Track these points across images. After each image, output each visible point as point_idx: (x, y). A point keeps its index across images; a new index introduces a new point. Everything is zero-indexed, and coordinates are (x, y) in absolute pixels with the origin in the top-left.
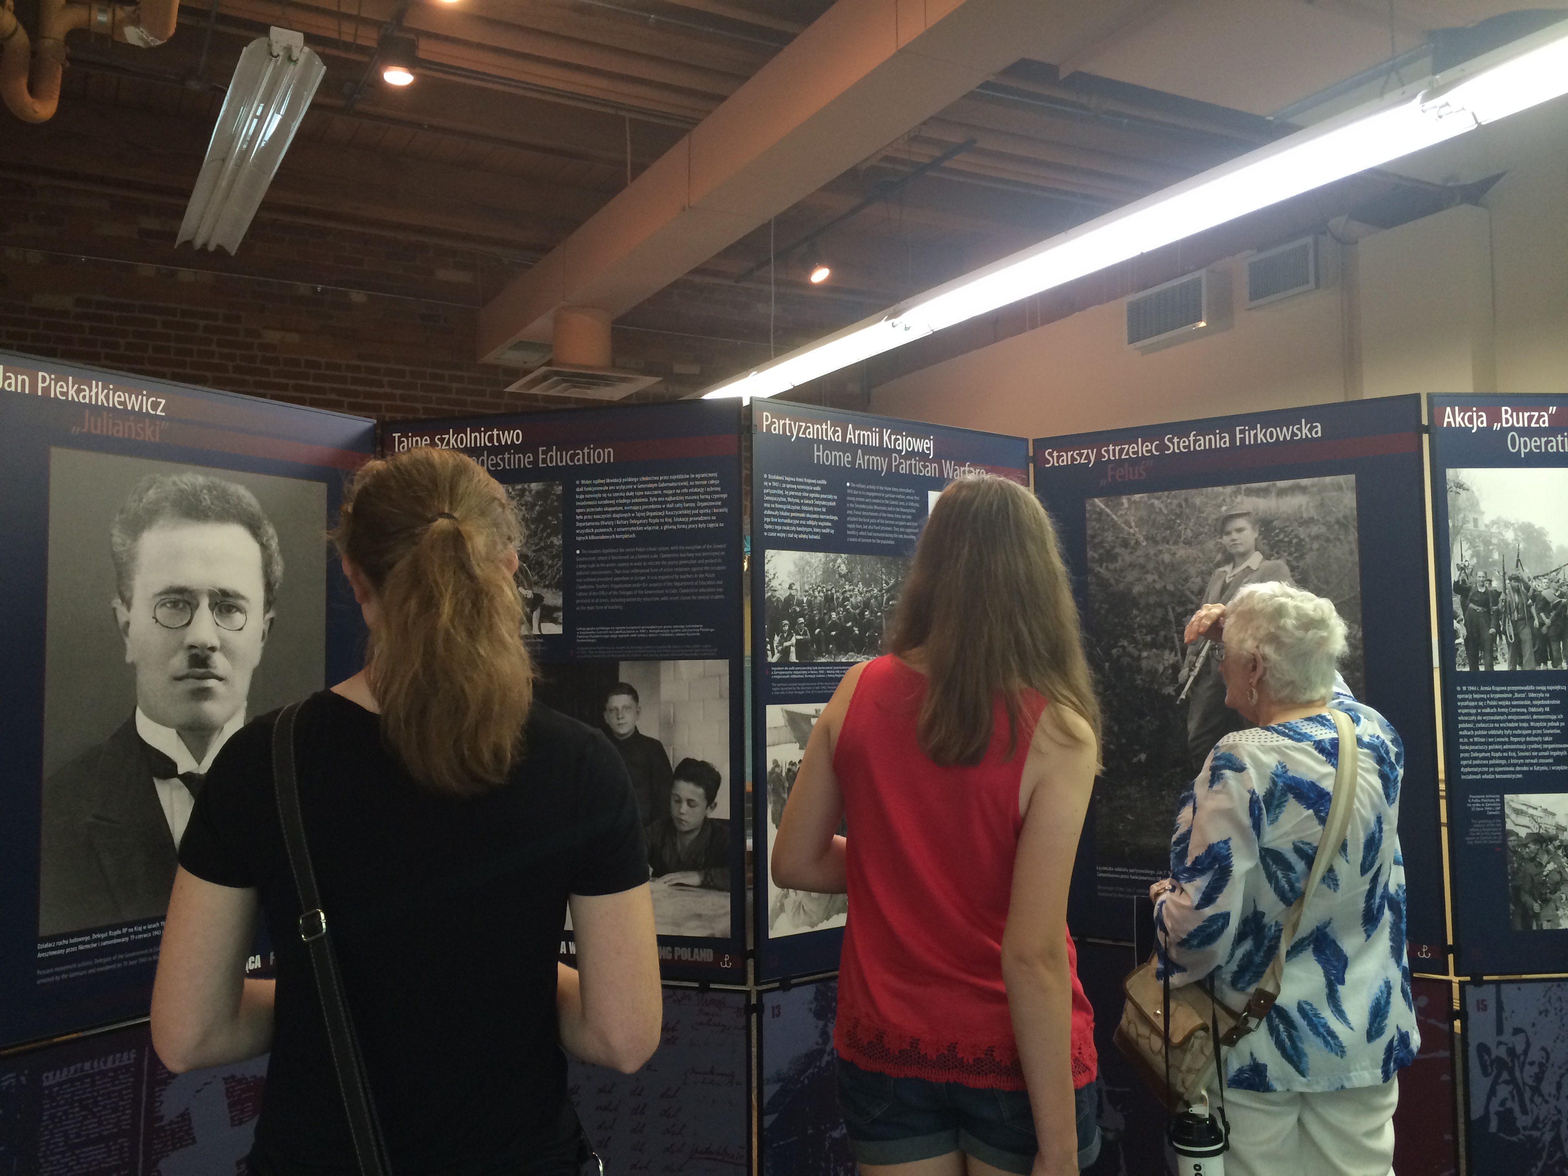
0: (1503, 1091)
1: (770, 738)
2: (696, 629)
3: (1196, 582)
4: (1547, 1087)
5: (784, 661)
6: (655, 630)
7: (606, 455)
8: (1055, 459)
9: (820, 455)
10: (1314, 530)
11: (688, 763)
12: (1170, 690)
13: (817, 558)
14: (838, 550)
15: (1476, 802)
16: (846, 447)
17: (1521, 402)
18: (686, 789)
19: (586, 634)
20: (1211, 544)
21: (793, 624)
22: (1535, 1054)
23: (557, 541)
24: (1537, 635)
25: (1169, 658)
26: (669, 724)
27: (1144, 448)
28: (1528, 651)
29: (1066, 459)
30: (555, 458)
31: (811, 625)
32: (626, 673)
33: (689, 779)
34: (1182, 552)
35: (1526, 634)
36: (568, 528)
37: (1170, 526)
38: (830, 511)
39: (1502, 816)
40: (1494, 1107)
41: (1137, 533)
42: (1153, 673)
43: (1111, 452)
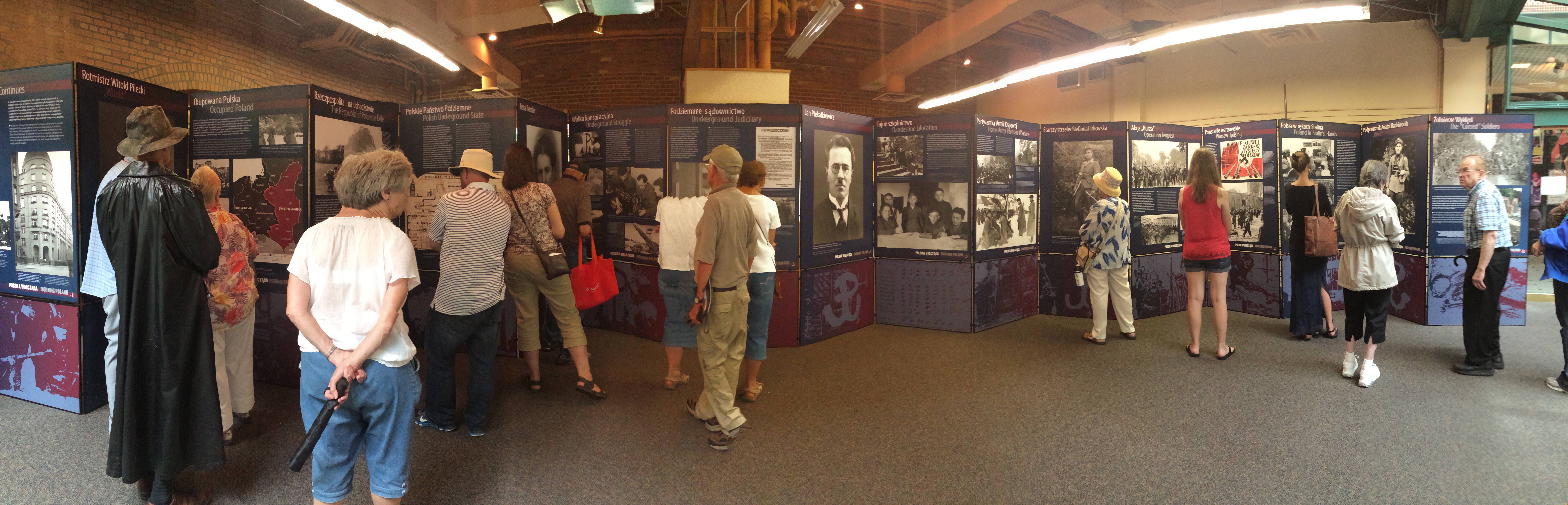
0: (1139, 279)
1: (977, 202)
2: (958, 175)
3: (1078, 165)
4: (1148, 278)
5: (981, 183)
6: (948, 175)
7: (935, 128)
8: (1046, 130)
9: (990, 129)
10: (1104, 154)
11: (957, 209)
12: (1071, 193)
13: (989, 157)
14: (993, 155)
15: (1135, 217)
16: (996, 127)
17: (1148, 125)
18: (956, 215)
19: (930, 175)
20: (1082, 156)
21: (983, 174)
22: (1146, 272)
23: (922, 151)
24: (1149, 179)
25: (1072, 184)
26: (952, 199)
27: (1068, 129)
28: (1147, 183)
29: (1049, 130)
30: (921, 128)
31: (987, 174)
32: (941, 185)
33: (957, 212)
34: (1076, 158)
35: (1147, 179)
36: (925, 148)
37: (1073, 151)
38: (992, 144)
39: (1140, 221)
40: (1137, 283)
41: (1066, 152)
42: (1068, 188)
43: (1060, 129)
